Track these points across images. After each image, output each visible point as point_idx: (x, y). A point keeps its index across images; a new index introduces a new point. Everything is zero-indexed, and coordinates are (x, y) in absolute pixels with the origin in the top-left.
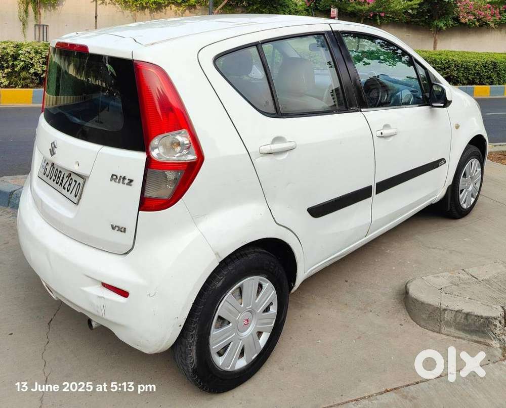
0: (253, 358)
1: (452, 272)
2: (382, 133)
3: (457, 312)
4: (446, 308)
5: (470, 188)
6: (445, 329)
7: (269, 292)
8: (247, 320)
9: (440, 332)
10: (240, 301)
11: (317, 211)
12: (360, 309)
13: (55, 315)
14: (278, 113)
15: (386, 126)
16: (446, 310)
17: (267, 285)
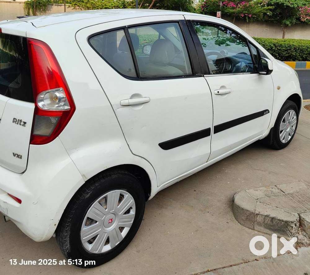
0: (116, 244)
1: (267, 187)
2: (218, 92)
3: (266, 216)
4: (258, 213)
5: (288, 130)
6: (257, 227)
7: (129, 200)
8: (111, 220)
9: (253, 229)
10: (105, 207)
11: (167, 146)
14: (138, 77)
15: (223, 87)
16: (258, 214)
17: (128, 196)
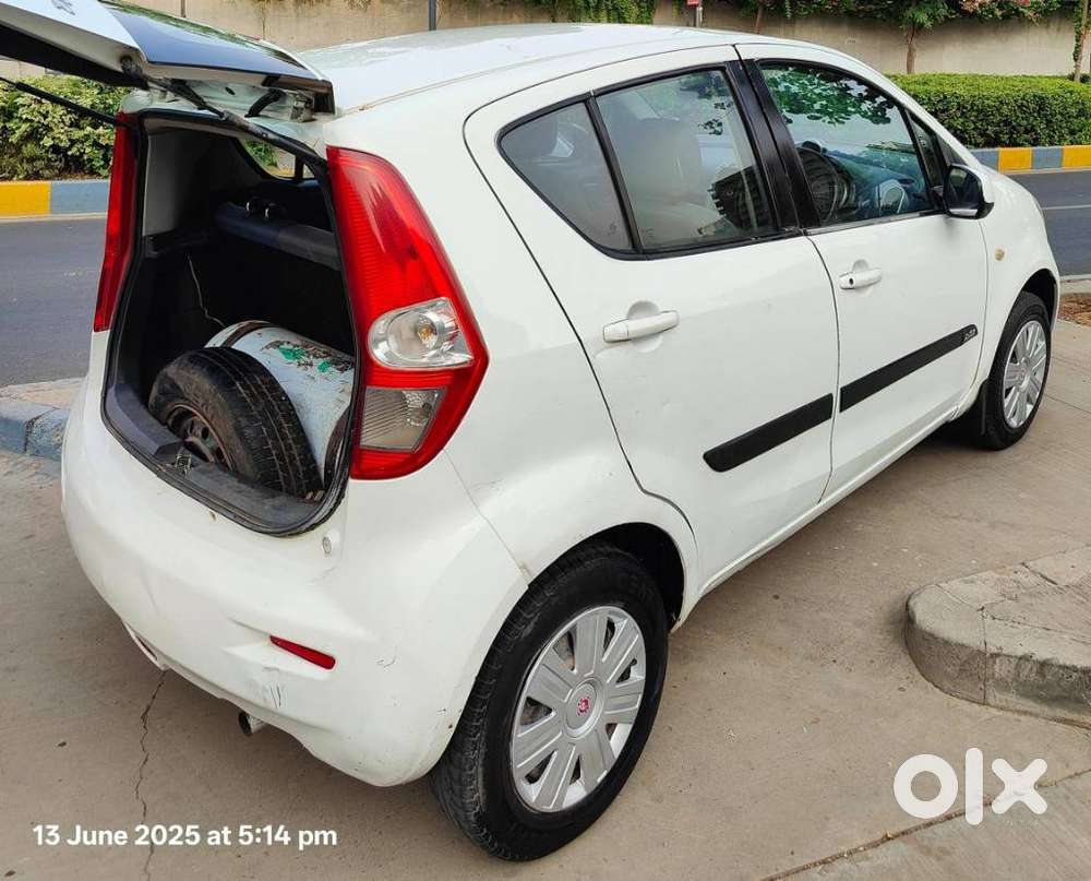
0: (599, 780)
1: (1000, 571)
2: (851, 281)
3: (1020, 658)
4: (996, 651)
5: (1025, 384)
6: (996, 697)
7: (630, 637)
8: (586, 701)
9: (984, 703)
10: (570, 661)
11: (723, 458)
12: (812, 658)
13: (154, 697)
14: (637, 248)
15: (860, 264)
16: (998, 655)
17: (625, 623)
